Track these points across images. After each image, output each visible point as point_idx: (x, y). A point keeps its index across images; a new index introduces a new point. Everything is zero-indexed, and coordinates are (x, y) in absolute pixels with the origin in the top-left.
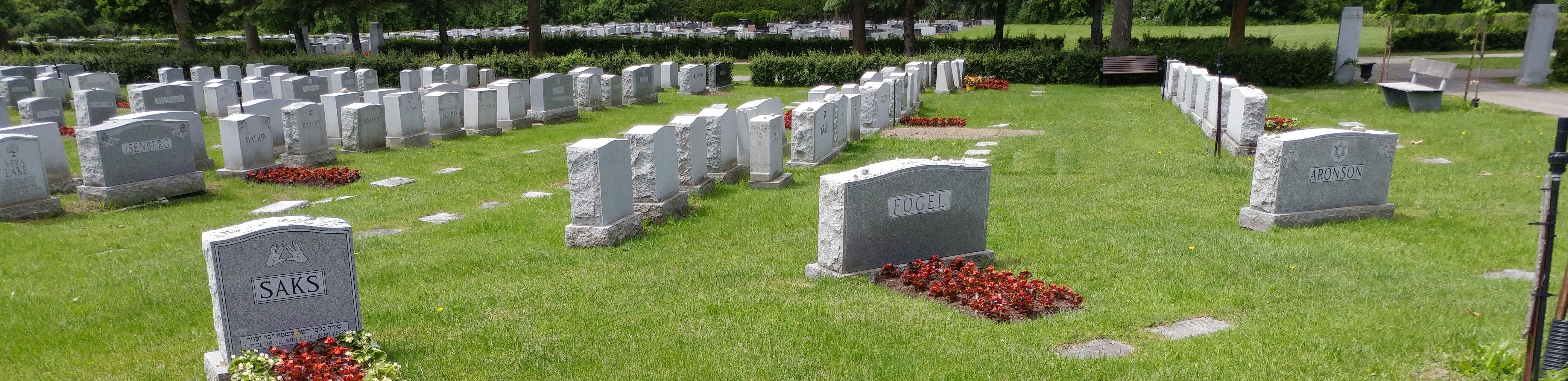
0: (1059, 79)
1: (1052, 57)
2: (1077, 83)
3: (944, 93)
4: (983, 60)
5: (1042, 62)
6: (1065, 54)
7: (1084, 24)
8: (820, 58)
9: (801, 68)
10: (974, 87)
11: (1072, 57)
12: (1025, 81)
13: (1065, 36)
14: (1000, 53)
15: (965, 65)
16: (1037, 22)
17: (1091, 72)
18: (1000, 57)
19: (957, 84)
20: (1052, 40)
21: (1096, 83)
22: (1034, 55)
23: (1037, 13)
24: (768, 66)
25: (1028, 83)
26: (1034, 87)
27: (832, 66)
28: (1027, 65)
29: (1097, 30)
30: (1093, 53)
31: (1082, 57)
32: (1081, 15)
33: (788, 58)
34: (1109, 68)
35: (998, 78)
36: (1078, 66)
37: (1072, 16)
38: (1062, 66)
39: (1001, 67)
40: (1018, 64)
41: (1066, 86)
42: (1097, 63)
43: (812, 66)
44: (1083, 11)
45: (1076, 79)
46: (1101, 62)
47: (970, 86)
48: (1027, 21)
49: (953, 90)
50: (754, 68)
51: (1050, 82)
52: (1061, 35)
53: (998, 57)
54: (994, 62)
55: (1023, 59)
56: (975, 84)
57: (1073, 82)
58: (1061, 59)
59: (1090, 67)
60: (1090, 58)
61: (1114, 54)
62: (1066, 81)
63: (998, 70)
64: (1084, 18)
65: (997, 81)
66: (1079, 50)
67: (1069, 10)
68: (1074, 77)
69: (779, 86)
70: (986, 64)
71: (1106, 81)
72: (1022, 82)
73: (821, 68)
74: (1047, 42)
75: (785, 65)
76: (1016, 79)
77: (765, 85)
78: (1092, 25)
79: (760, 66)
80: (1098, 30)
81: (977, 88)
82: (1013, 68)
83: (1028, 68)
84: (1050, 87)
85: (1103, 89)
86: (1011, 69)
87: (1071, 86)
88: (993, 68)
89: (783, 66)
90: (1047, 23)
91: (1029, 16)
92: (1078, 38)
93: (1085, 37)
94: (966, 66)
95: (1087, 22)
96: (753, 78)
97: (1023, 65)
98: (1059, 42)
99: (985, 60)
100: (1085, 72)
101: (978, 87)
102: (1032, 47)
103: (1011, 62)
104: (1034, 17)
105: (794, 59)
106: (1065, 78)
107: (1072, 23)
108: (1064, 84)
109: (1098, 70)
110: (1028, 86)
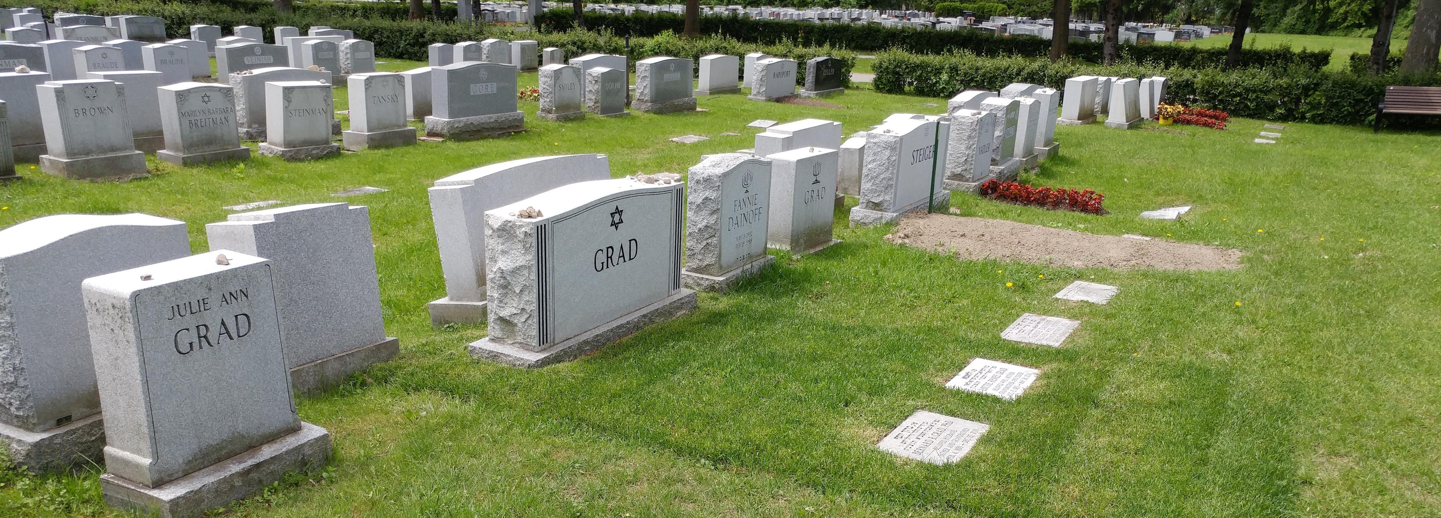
0: (1308, 115)
1: (1304, 81)
2: (1339, 123)
3: (1119, 127)
4: (1196, 80)
5: (1286, 88)
6: (1326, 77)
7: (1361, 36)
8: (965, 60)
9: (938, 71)
10: (1171, 120)
11: (1335, 83)
12: (1255, 114)
13: (1332, 50)
14: (1223, 70)
15: (1166, 86)
16: (1303, 32)
17: (1363, 108)
18: (1221, 78)
19: (1145, 113)
20: (1313, 55)
21: (1370, 125)
22: (1275, 77)
23: (1305, 22)
24: (895, 67)
25: (1259, 118)
26: (1267, 124)
27: (980, 72)
28: (1261, 91)
29: (1381, 45)
30: (1369, 79)
31: (1353, 85)
32: (1359, 26)
33: (925, 58)
34: (1395, 103)
35: (1215, 107)
36: (1342, 97)
37: (1348, 27)
38: (1317, 97)
39: (1220, 93)
40: (1247, 90)
41: (1319, 127)
42: (1377, 95)
43: (954, 70)
44: (1362, 21)
45: (1337, 116)
46: (1382, 93)
47: (1165, 118)
48: (1291, 30)
49: (1135, 122)
50: (878, 68)
51: (1294, 119)
52: (1327, 48)
53: (1218, 78)
54: (1211, 84)
55: (1256, 81)
56: (1172, 116)
57: (1331, 121)
58: (1317, 85)
59: (1362, 100)
60: (1365, 87)
61: (1407, 82)
62: (1320, 120)
63: (1215, 97)
64: (1362, 29)
65: (1211, 112)
66: (1348, 72)
67: (1345, 20)
68: (1334, 113)
69: (909, 94)
70: (1199, 86)
71: (1386, 122)
72: (1251, 116)
73: (966, 74)
74: (1305, 57)
75: (918, 66)
76: (1242, 111)
77: (890, 92)
78: (1375, 37)
79: (885, 65)
80: (1384, 44)
81: (1176, 122)
82: (1239, 95)
83: (1261, 96)
84: (1292, 128)
85: (1381, 136)
86: (1235, 96)
87: (1327, 127)
88: (1208, 93)
89: (916, 67)
90: (1315, 34)
91: (1294, 25)
92: (1351, 53)
93: (1361, 53)
94: (1169, 87)
95: (1365, 35)
96: (875, 80)
97: (1254, 91)
98: (1323, 58)
99: (1200, 76)
100: (1353, 107)
101: (1177, 120)
102: (1274, 65)
103: (1237, 85)
104: (1300, 26)
105: (932, 59)
106: (1320, 115)
107: (1346, 35)
108: (1316, 123)
109: (1375, 105)
110: (1257, 123)
